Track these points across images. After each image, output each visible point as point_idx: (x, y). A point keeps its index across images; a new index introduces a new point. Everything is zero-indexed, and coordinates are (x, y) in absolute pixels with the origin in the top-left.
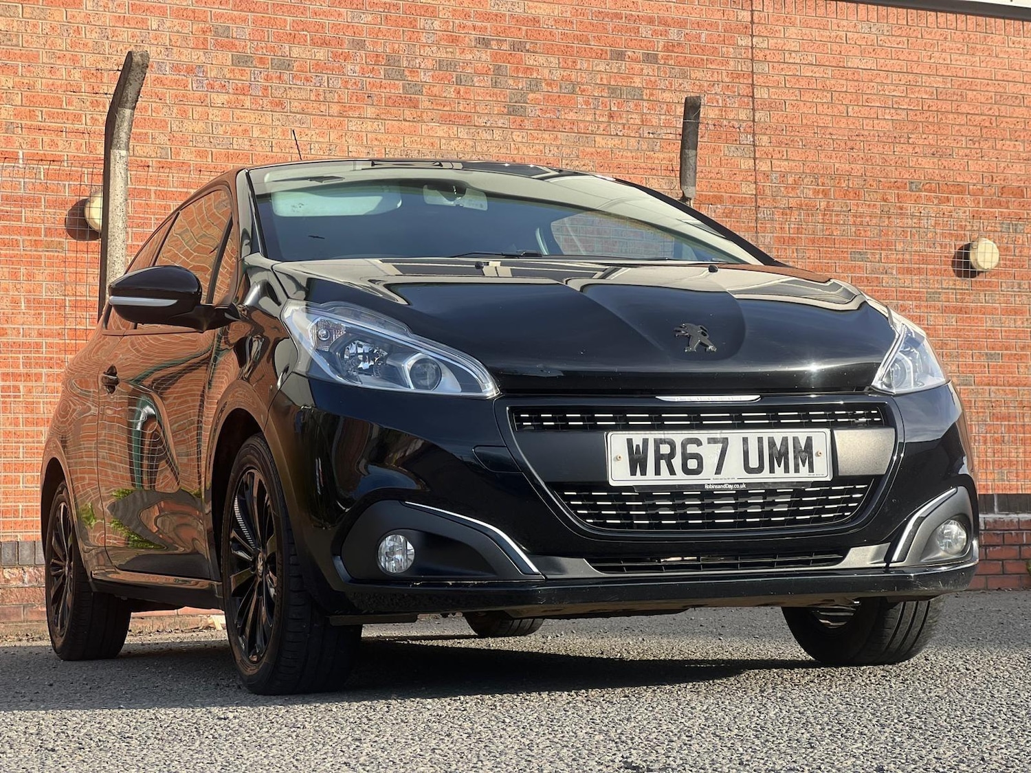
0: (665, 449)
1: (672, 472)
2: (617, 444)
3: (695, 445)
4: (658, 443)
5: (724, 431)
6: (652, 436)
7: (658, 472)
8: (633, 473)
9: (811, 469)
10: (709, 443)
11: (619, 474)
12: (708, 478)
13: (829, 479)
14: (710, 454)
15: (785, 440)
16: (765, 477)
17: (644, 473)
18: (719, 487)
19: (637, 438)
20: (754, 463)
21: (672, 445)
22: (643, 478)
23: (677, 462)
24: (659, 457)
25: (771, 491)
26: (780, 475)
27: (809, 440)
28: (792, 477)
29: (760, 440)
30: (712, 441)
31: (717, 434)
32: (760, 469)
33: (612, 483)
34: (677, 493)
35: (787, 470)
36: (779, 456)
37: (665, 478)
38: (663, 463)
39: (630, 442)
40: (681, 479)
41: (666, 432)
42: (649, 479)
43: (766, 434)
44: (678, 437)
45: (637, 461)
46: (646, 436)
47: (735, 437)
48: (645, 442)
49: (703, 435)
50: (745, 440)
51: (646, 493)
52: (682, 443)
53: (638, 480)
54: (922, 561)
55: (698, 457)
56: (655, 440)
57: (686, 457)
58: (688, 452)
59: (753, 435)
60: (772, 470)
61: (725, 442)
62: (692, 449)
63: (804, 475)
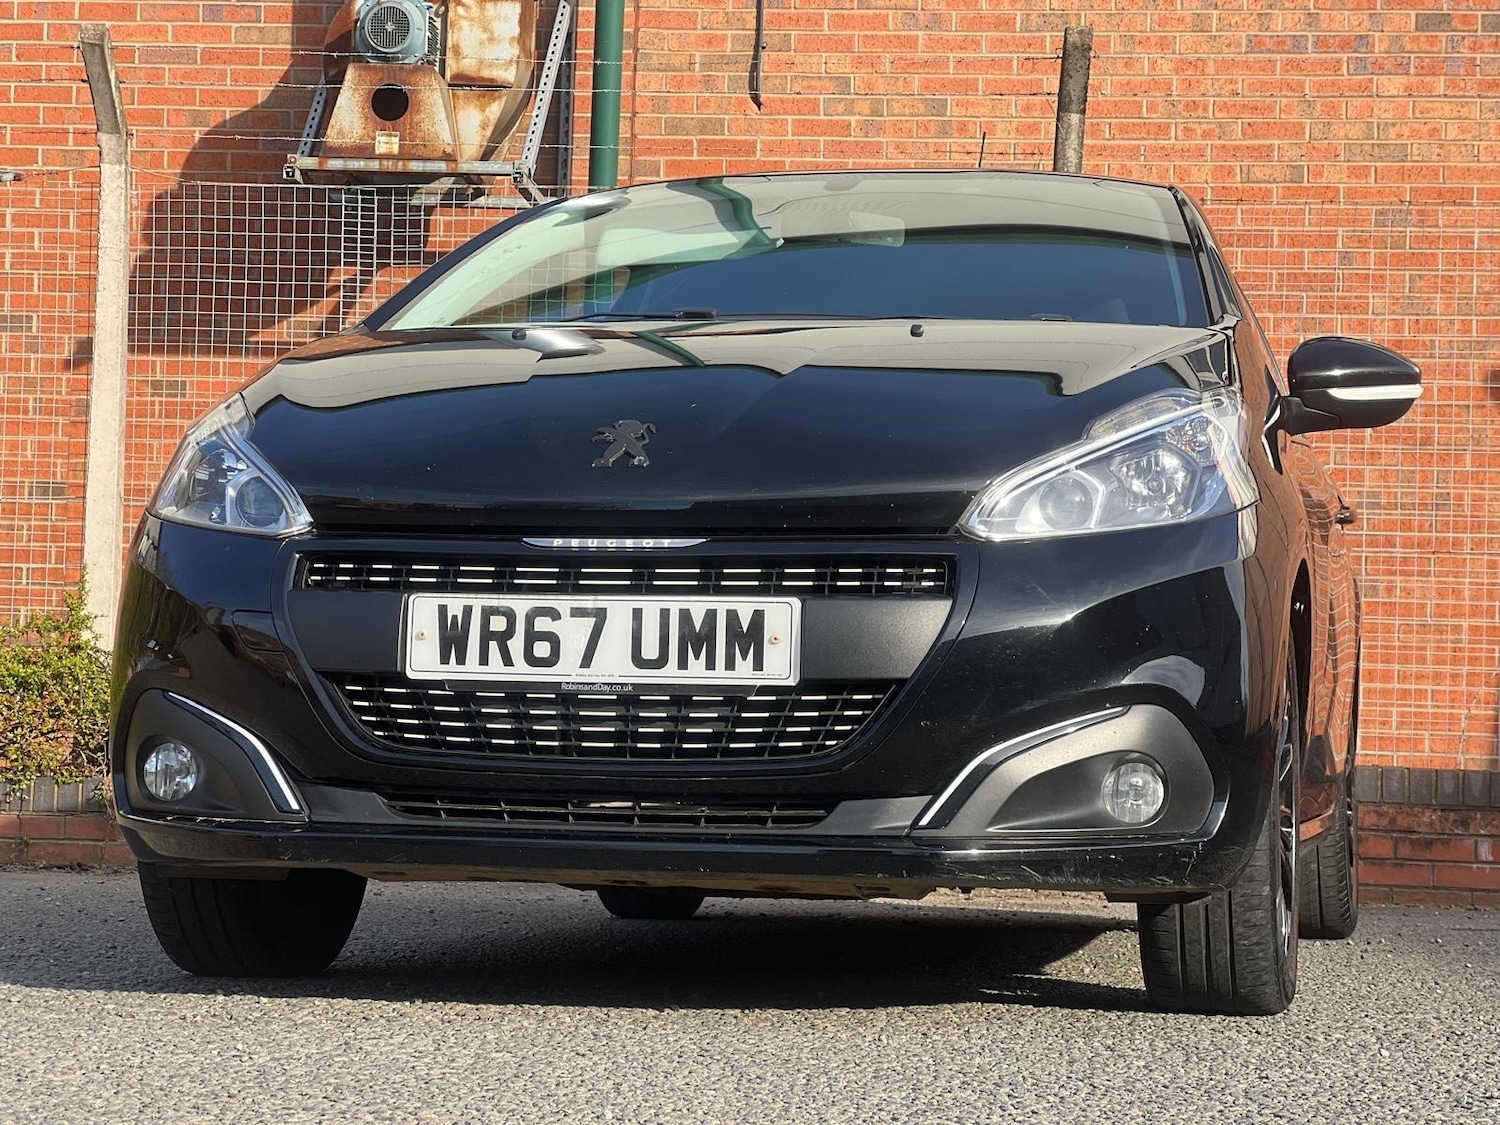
0: (498, 624)
1: (507, 660)
2: (423, 612)
3: (549, 619)
4: (488, 613)
5: (600, 598)
6: (479, 602)
7: (484, 660)
8: (445, 660)
9: (758, 665)
10: (573, 615)
11: (423, 660)
12: (567, 671)
13: (792, 682)
14: (573, 634)
15: (711, 615)
16: (670, 674)
17: (461, 660)
18: (587, 688)
19: (456, 603)
20: (650, 651)
21: (510, 615)
22: (461, 668)
23: (516, 645)
24: (487, 635)
25: (681, 698)
26: (696, 672)
27: (758, 617)
28: (720, 676)
29: (665, 614)
30: (577, 613)
31: (588, 602)
32: (661, 662)
33: (411, 675)
34: (515, 694)
35: (711, 664)
36: (697, 640)
37: (496, 670)
38: (493, 646)
39: (443, 610)
40: (521, 672)
41: (501, 596)
42: (471, 670)
43: (675, 604)
44: (521, 605)
45: (452, 641)
46: (469, 602)
47: (619, 609)
48: (468, 610)
49: (563, 603)
50: (637, 614)
51: (466, 694)
52: (527, 615)
53: (452, 672)
54: (990, 830)
55: (553, 639)
56: (484, 609)
57: (531, 637)
58: (536, 630)
59: (652, 606)
60: (683, 664)
61: (601, 615)
62: (542, 624)
63: (744, 673)
